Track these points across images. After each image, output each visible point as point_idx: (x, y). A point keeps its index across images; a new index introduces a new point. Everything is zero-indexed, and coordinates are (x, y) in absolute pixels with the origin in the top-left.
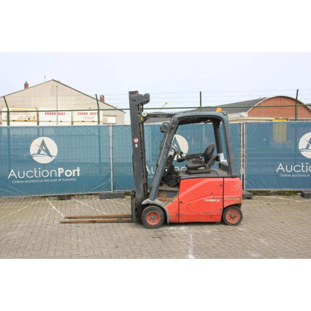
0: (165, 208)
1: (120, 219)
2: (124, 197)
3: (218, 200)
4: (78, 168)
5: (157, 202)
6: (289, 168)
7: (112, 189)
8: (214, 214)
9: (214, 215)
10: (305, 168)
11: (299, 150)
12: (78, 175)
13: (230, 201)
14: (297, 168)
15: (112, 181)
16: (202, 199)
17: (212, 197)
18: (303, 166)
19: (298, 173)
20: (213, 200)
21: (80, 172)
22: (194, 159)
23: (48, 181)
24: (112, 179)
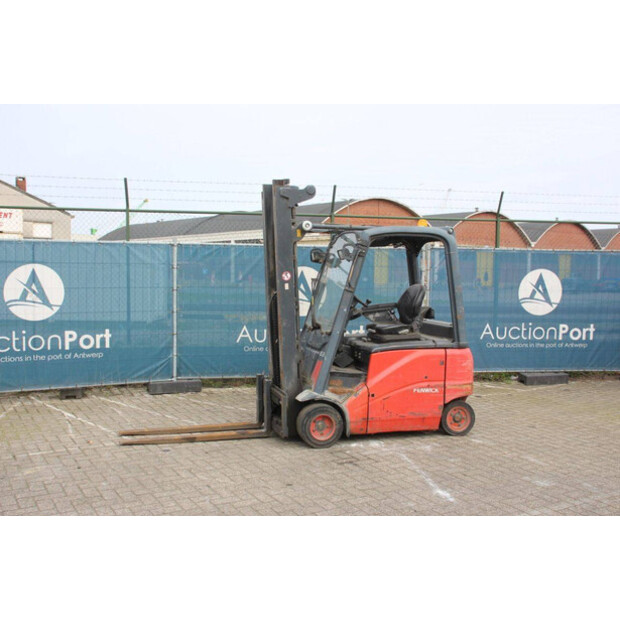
0: (344, 406)
1: (242, 433)
2: (198, 390)
3: (436, 390)
4: (107, 331)
5: (328, 395)
6: (501, 334)
7: (175, 374)
8: (429, 415)
9: (429, 418)
10: (526, 333)
11: (518, 301)
12: (108, 346)
13: (456, 391)
14: (515, 333)
15: (175, 358)
16: (409, 388)
17: (426, 384)
18: (524, 329)
19: (515, 341)
20: (427, 390)
21: (110, 339)
22: (377, 315)
23: (42, 358)
24: (175, 354)
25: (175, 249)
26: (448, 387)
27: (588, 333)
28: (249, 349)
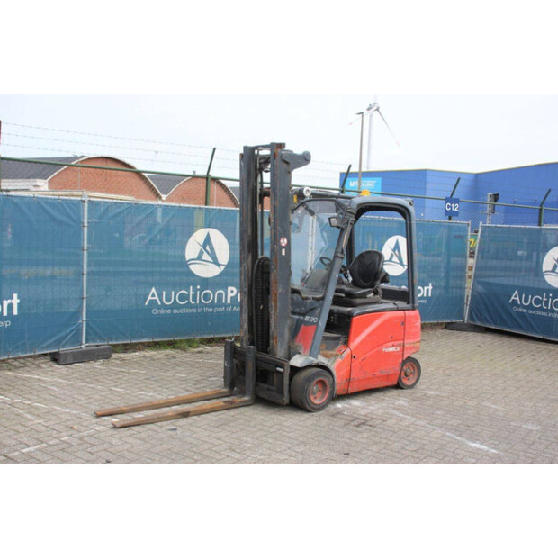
0: (333, 367)
3: (398, 349)
4: (15, 296)
7: (84, 341)
8: (392, 372)
9: (391, 375)
12: (15, 312)
16: (380, 348)
17: (391, 344)
20: (392, 349)
24: (85, 318)
25: (86, 205)
26: (406, 345)
27: (428, 290)
28: (157, 312)
